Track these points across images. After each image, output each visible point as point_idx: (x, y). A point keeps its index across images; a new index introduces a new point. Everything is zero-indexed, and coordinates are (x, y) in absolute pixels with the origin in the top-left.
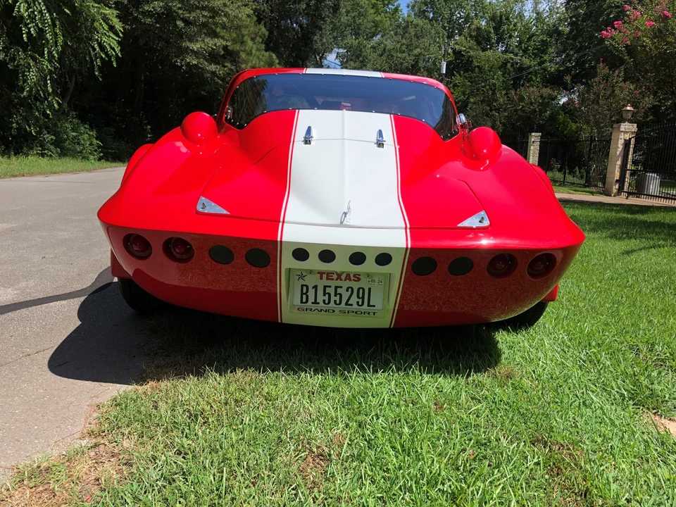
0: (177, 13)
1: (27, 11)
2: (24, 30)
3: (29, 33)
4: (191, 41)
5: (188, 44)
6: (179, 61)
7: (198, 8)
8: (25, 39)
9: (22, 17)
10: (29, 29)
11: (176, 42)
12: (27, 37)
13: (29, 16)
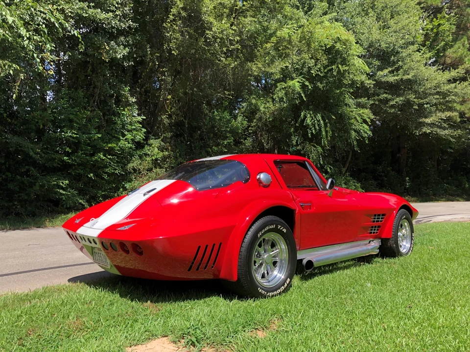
0: (414, 102)
1: (311, 121)
2: (309, 131)
3: (312, 133)
4: (426, 117)
5: (424, 120)
6: (417, 132)
7: (430, 94)
8: (310, 136)
9: (308, 125)
10: (312, 131)
11: (416, 120)
12: (311, 136)
13: (312, 124)
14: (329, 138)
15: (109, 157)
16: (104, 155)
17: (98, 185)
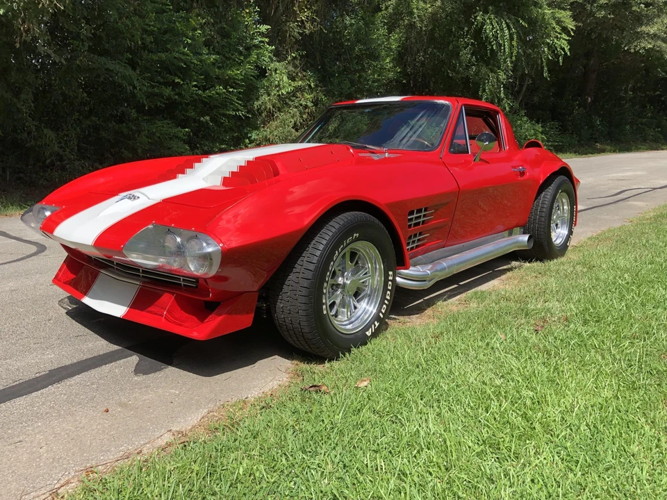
1: (491, 31)
2: (489, 47)
3: (492, 49)
4: (647, 24)
5: (644, 28)
9: (487, 37)
10: (492, 46)
12: (490, 53)
13: (493, 35)
14: (514, 58)
15: (231, 90)
16: (225, 88)
17: (213, 135)
